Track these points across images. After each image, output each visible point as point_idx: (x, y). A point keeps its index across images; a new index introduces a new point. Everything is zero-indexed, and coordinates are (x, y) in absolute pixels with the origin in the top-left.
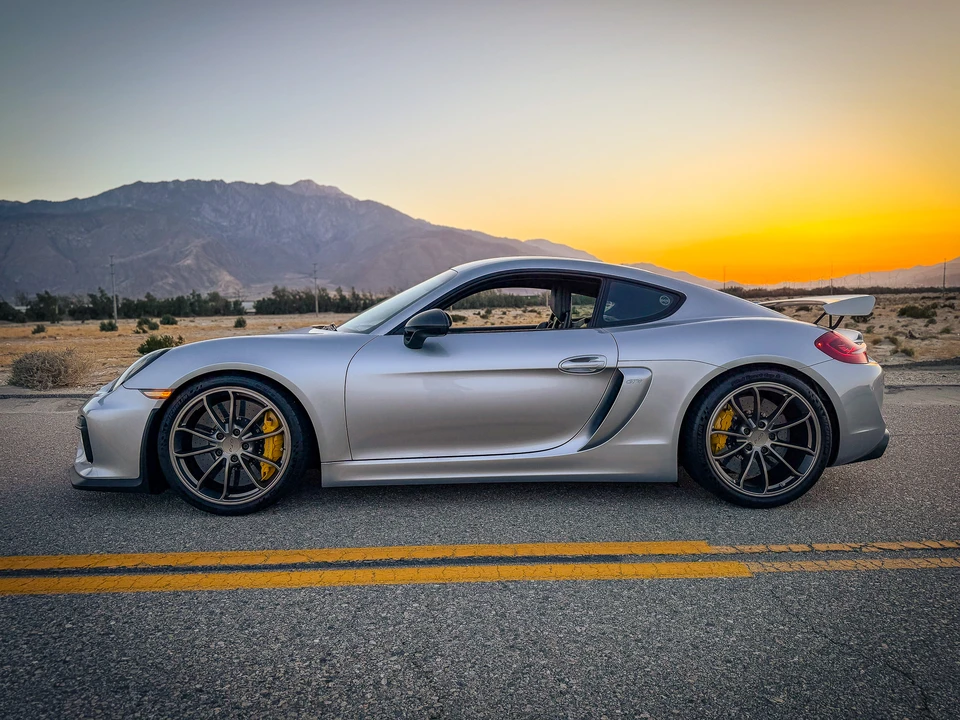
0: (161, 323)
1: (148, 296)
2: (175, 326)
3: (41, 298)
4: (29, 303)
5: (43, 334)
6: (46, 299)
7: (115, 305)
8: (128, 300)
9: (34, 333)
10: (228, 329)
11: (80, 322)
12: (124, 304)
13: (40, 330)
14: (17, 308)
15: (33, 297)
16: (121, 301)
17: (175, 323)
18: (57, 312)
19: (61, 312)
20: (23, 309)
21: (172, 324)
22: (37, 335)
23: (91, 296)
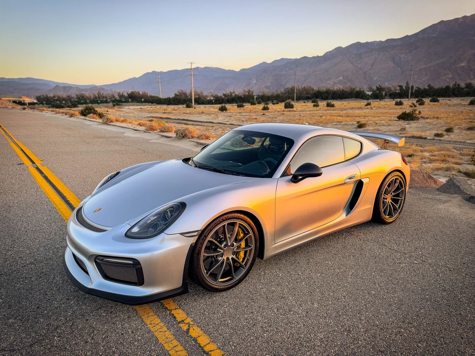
0: (431, 101)
1: (429, 86)
2: (436, 103)
3: (378, 89)
4: (373, 91)
5: (369, 106)
6: (380, 89)
7: (410, 91)
8: (418, 88)
9: (365, 106)
10: (464, 105)
11: (392, 100)
12: (416, 91)
13: (368, 104)
14: (367, 93)
15: (375, 88)
16: (415, 88)
17: (438, 101)
18: (384, 94)
19: (386, 95)
20: (370, 93)
21: (435, 102)
22: (367, 107)
23: (400, 86)
